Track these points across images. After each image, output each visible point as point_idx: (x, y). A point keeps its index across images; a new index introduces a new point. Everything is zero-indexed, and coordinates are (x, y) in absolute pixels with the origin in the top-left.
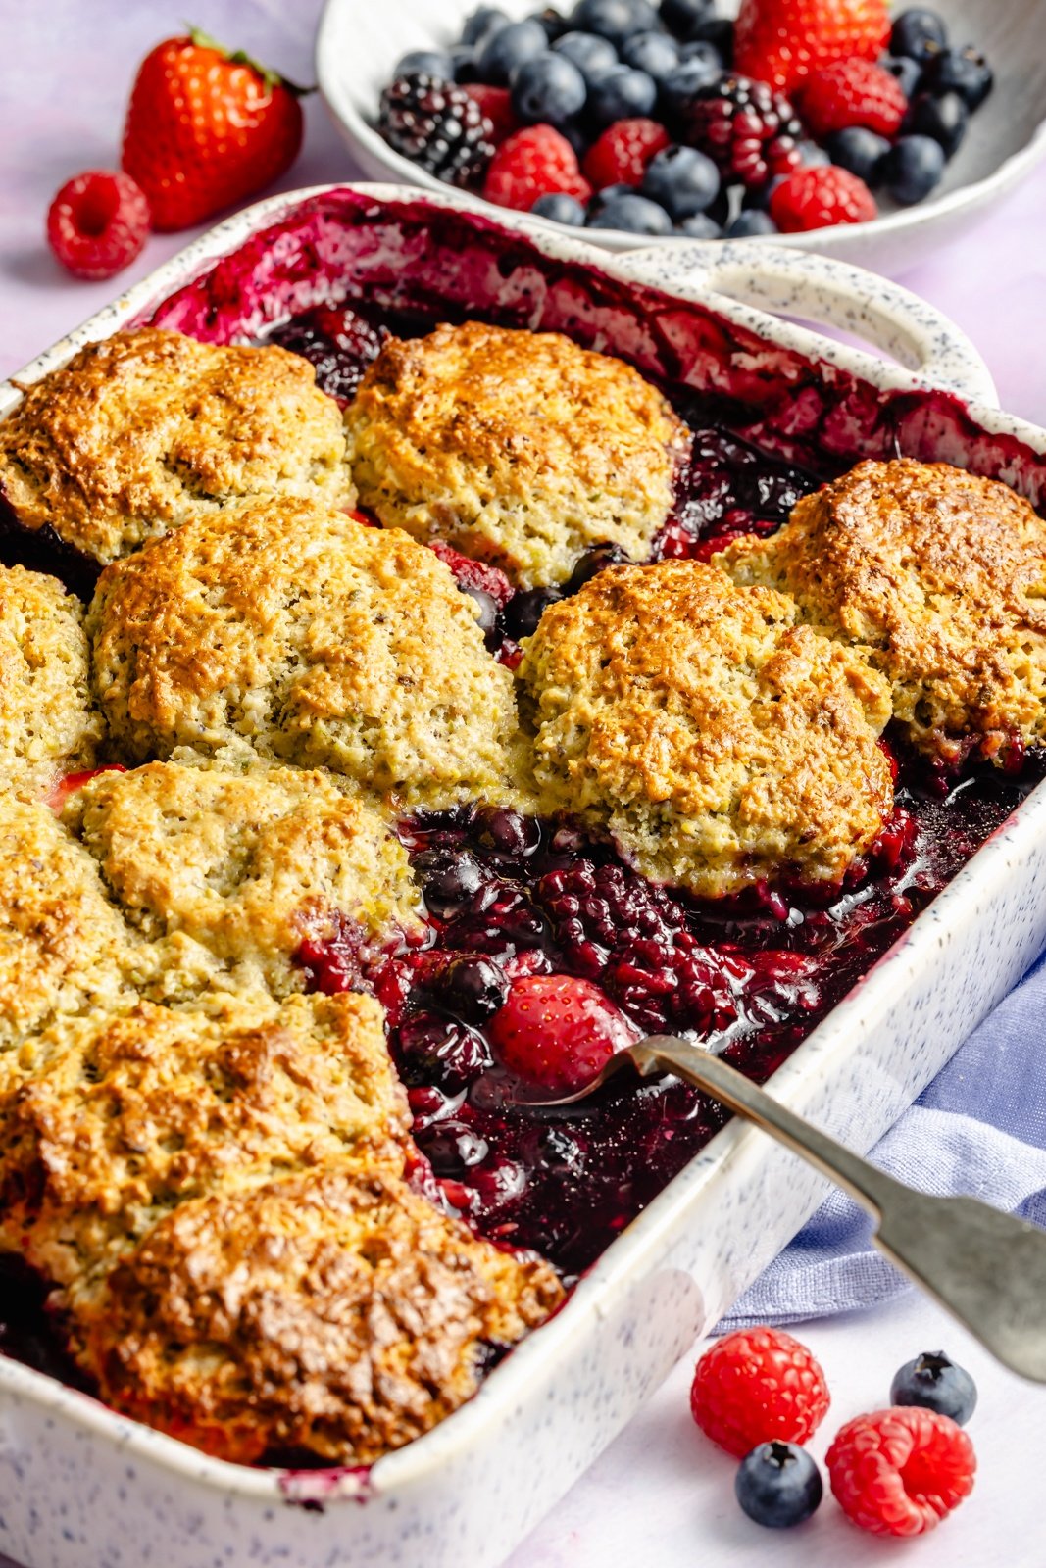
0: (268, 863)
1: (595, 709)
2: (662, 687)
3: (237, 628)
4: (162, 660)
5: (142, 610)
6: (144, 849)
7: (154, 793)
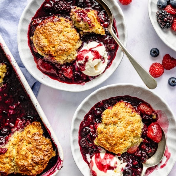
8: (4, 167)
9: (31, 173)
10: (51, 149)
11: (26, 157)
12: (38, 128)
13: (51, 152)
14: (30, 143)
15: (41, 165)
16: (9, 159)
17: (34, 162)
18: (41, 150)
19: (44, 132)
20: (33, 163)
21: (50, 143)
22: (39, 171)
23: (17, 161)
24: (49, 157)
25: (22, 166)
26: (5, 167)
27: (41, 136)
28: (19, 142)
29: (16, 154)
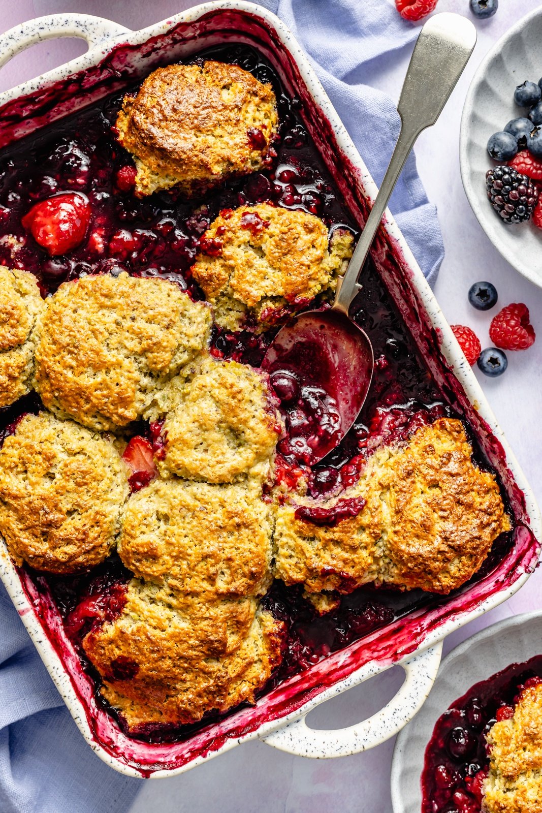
0: (241, 427)
3: (112, 373)
4: (112, 407)
5: (82, 402)
6: (213, 467)
7: (185, 448)
8: (353, 560)
9: (438, 584)
10: (498, 505)
11: (426, 528)
12: (455, 439)
13: (499, 516)
14: (434, 484)
15: (471, 556)
16: (370, 533)
17: (449, 546)
18: (469, 507)
19: (473, 450)
20: (447, 549)
21: (494, 488)
22: (464, 577)
23: (395, 542)
24: (494, 530)
25: (412, 558)
26: (357, 560)
27: (469, 464)
28: (404, 479)
29: (392, 517)
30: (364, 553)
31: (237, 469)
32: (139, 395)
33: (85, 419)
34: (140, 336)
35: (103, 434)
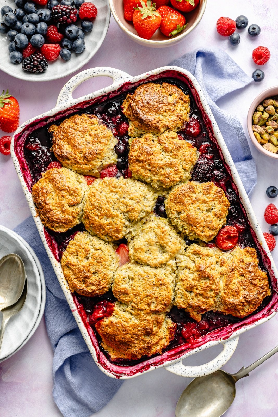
0: (165, 245)
1: (156, 178)
2: (161, 167)
3: (114, 219)
4: (113, 233)
5: (101, 230)
6: (152, 260)
7: (142, 252)
8: (206, 302)
9: (239, 314)
10: (267, 285)
11: (237, 293)
12: (252, 257)
13: (267, 290)
14: (242, 275)
15: (254, 305)
16: (215, 292)
17: (246, 300)
18: (255, 285)
19: (259, 262)
20: (244, 302)
21: (266, 278)
22: (250, 312)
23: (224, 297)
24: (264, 295)
25: (230, 303)
26: (208, 302)
27: (257, 268)
28: (230, 272)
29: (224, 286)
30: (211, 300)
31: (162, 262)
32: (124, 229)
33: (102, 236)
34: (126, 205)
35: (108, 242)
